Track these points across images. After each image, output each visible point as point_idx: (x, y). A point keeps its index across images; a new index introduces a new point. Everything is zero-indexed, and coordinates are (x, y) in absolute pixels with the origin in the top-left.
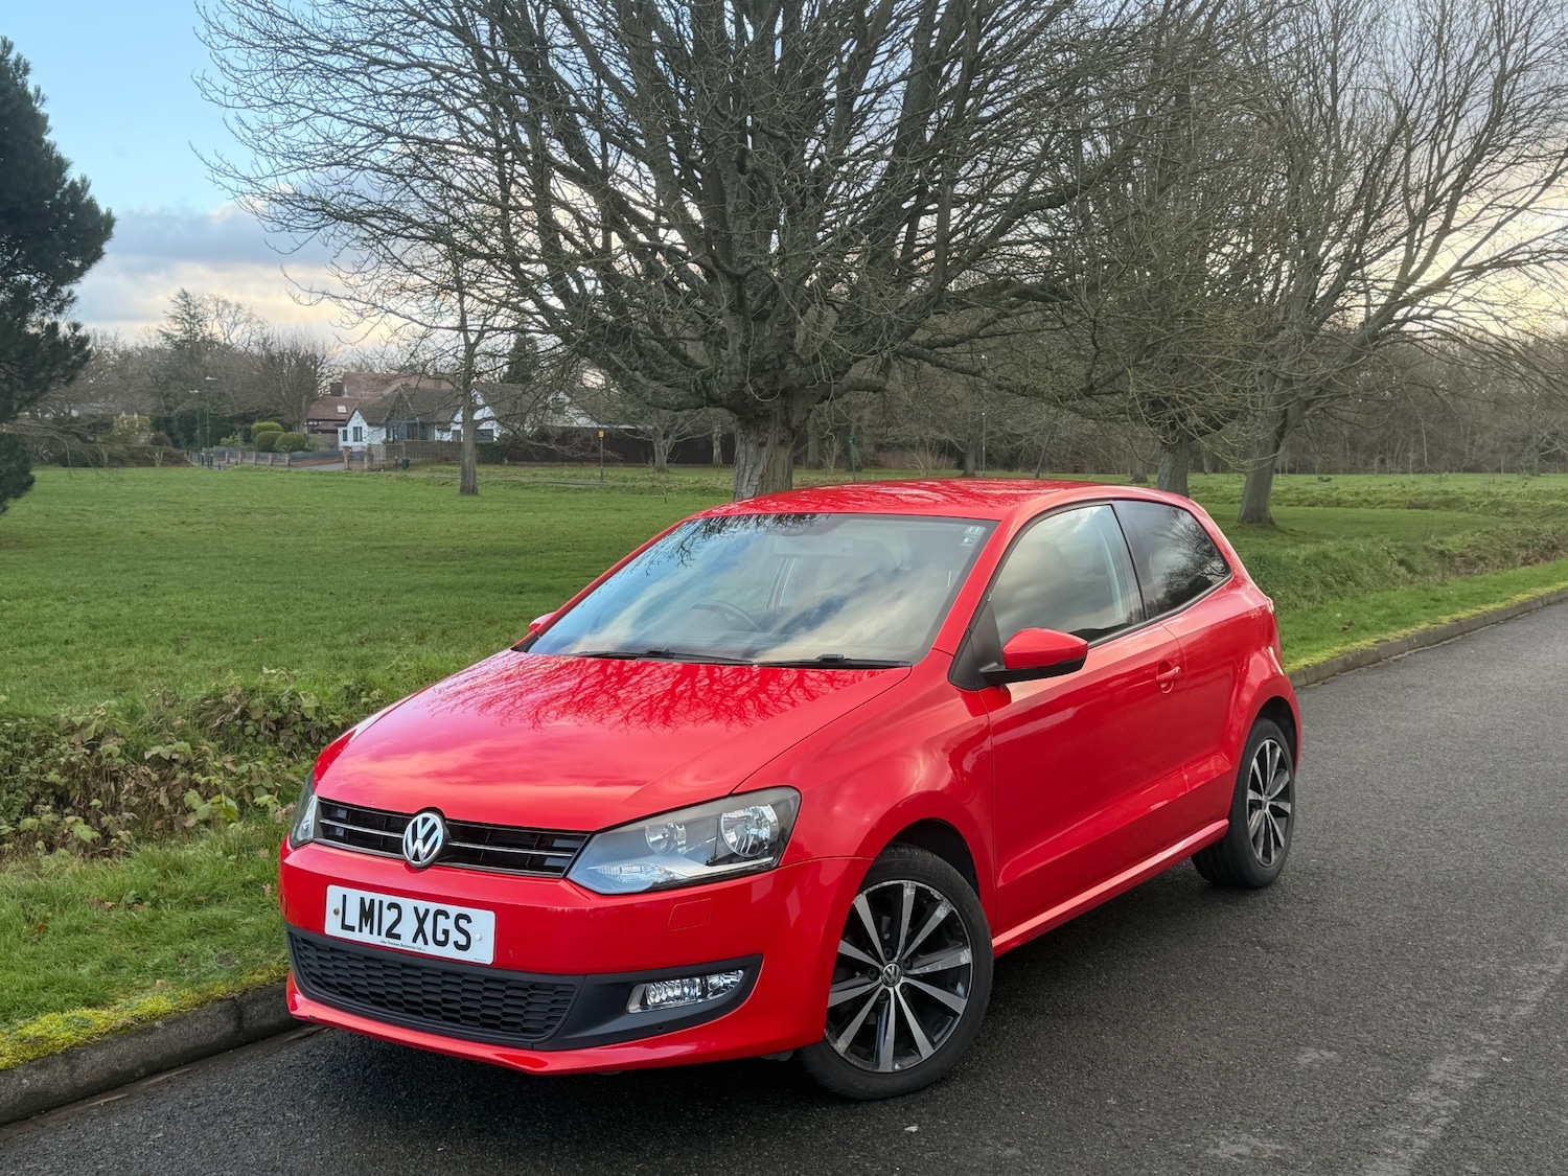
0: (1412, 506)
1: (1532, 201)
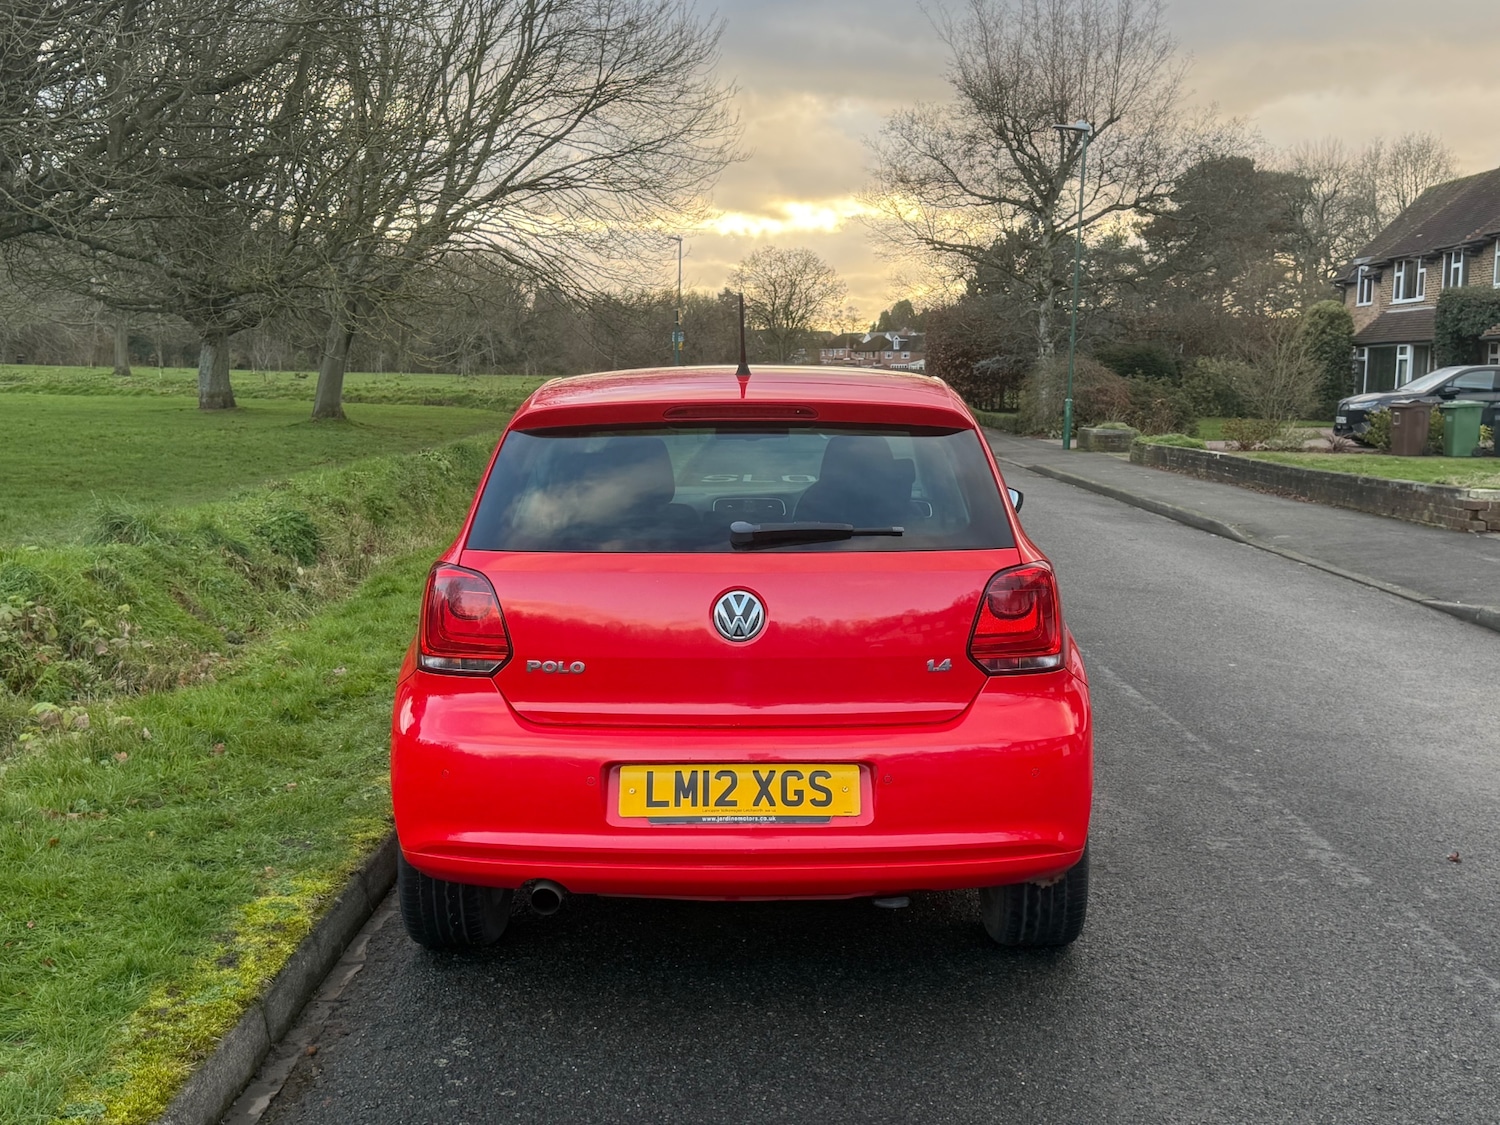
0: (428, 402)
1: (567, 132)
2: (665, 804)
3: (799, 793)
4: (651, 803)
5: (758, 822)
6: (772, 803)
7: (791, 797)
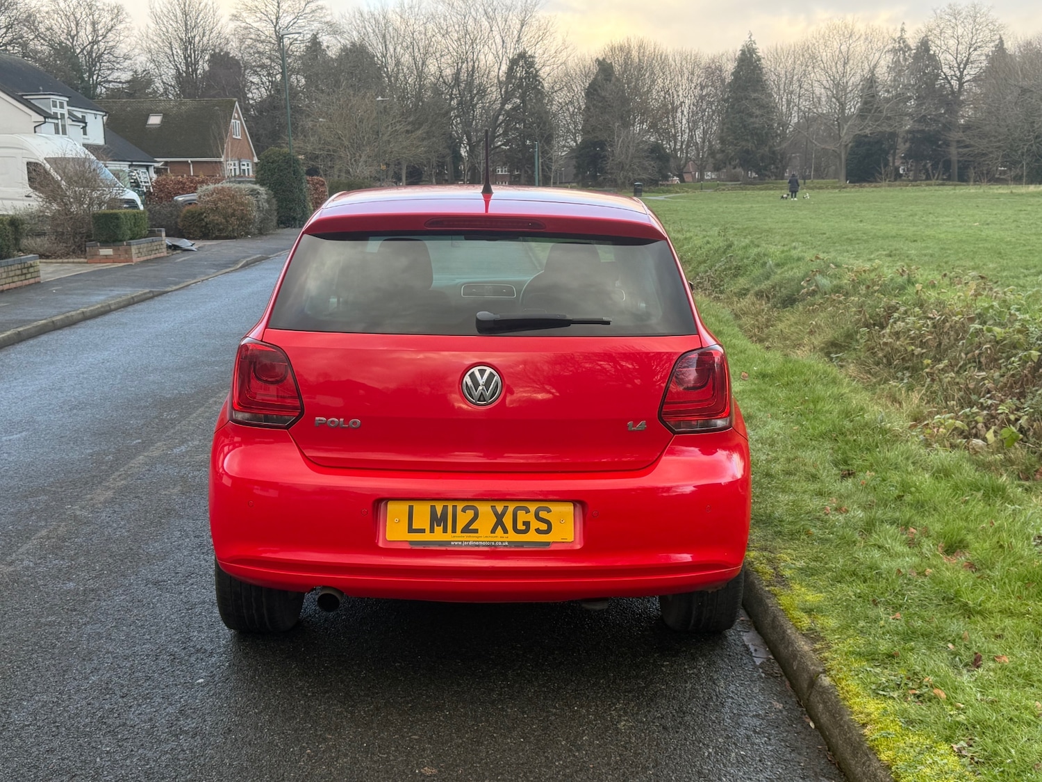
2: (423, 531)
3: (527, 524)
4: (411, 530)
5: (495, 546)
6: (505, 531)
7: (520, 526)
